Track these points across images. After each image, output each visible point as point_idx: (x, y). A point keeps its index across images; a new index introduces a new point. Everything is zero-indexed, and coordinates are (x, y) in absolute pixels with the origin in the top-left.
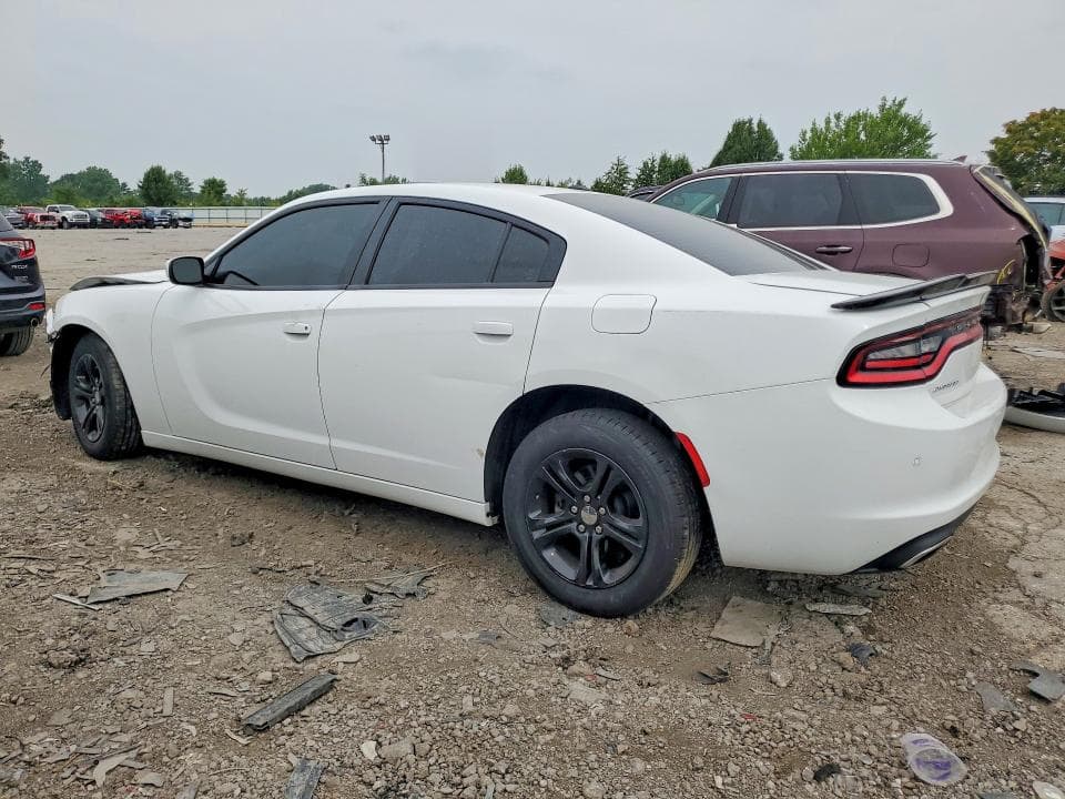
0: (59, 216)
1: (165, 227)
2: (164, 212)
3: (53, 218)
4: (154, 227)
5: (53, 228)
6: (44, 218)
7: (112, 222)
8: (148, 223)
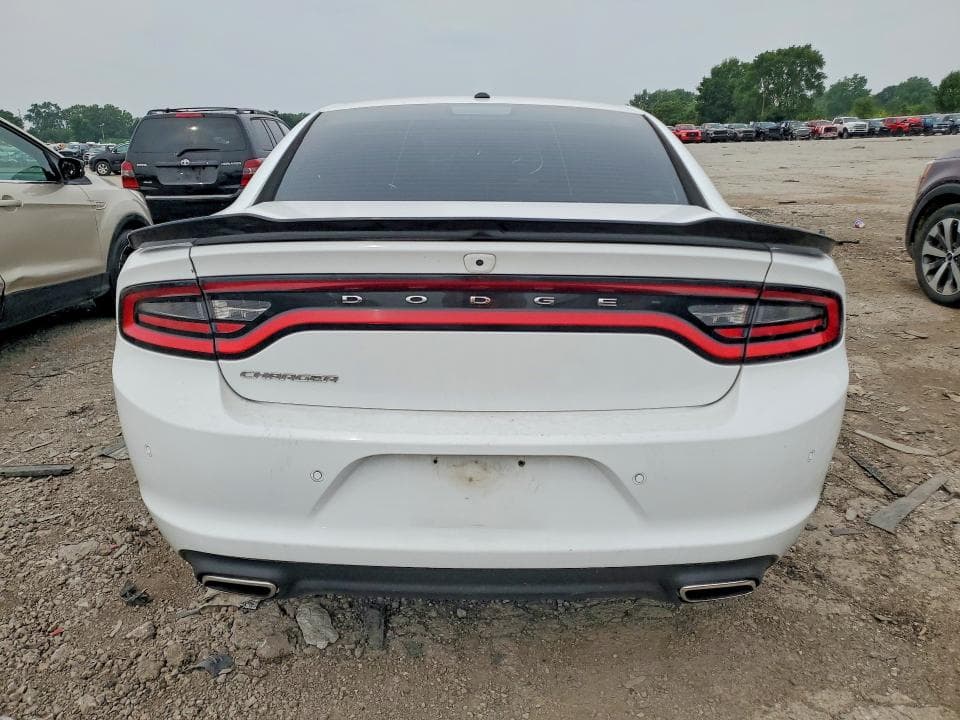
0: (840, 128)
1: (944, 133)
2: (947, 119)
3: (835, 129)
4: (934, 134)
5: (833, 138)
6: (828, 130)
7: (889, 130)
8: (927, 130)
